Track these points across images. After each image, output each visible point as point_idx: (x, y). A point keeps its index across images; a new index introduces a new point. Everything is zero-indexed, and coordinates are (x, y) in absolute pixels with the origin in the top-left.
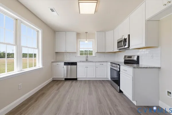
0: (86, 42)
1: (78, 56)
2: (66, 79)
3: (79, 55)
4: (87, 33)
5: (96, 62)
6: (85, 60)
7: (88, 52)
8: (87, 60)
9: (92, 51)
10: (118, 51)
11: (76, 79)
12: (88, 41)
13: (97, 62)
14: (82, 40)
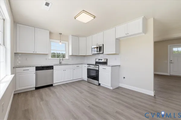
0: (60, 44)
1: (50, 58)
2: (37, 88)
4: (61, 34)
7: (56, 54)
8: (60, 63)
9: (65, 54)
10: (92, 55)
11: (52, 85)
12: (62, 43)
13: (74, 64)
14: (55, 41)
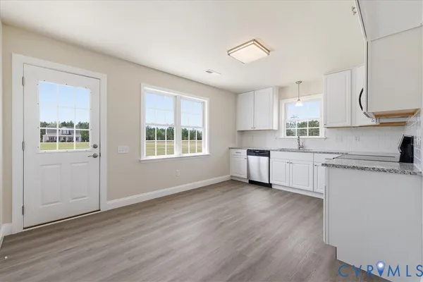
0: (299, 104)
1: (283, 137)
3: (283, 134)
4: (301, 82)
5: (314, 153)
6: (297, 148)
7: (308, 128)
8: (300, 147)
12: (303, 101)
13: (316, 152)
14: (290, 100)
